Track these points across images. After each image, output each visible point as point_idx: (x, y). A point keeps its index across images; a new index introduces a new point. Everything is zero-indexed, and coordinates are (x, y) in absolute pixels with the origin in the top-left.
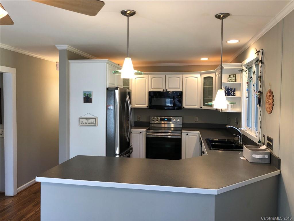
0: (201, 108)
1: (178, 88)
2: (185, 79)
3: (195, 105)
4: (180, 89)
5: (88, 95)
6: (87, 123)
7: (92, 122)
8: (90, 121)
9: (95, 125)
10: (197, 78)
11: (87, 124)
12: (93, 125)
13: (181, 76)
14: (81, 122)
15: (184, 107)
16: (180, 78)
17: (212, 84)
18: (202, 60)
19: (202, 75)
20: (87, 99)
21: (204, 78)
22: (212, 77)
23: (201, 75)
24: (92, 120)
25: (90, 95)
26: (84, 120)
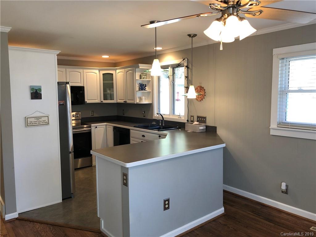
0: (102, 102)
1: (79, 83)
2: (85, 74)
3: (96, 100)
4: (81, 83)
5: (36, 90)
6: (37, 122)
7: (43, 121)
8: (40, 120)
9: (48, 124)
10: (96, 73)
11: (38, 124)
12: (45, 123)
13: (81, 70)
14: (29, 122)
15: (86, 102)
16: (80, 73)
17: (112, 80)
18: (103, 58)
19: (101, 71)
20: (36, 94)
21: (103, 74)
22: (113, 74)
23: (99, 72)
24: (43, 119)
25: (40, 90)
26: (33, 120)
